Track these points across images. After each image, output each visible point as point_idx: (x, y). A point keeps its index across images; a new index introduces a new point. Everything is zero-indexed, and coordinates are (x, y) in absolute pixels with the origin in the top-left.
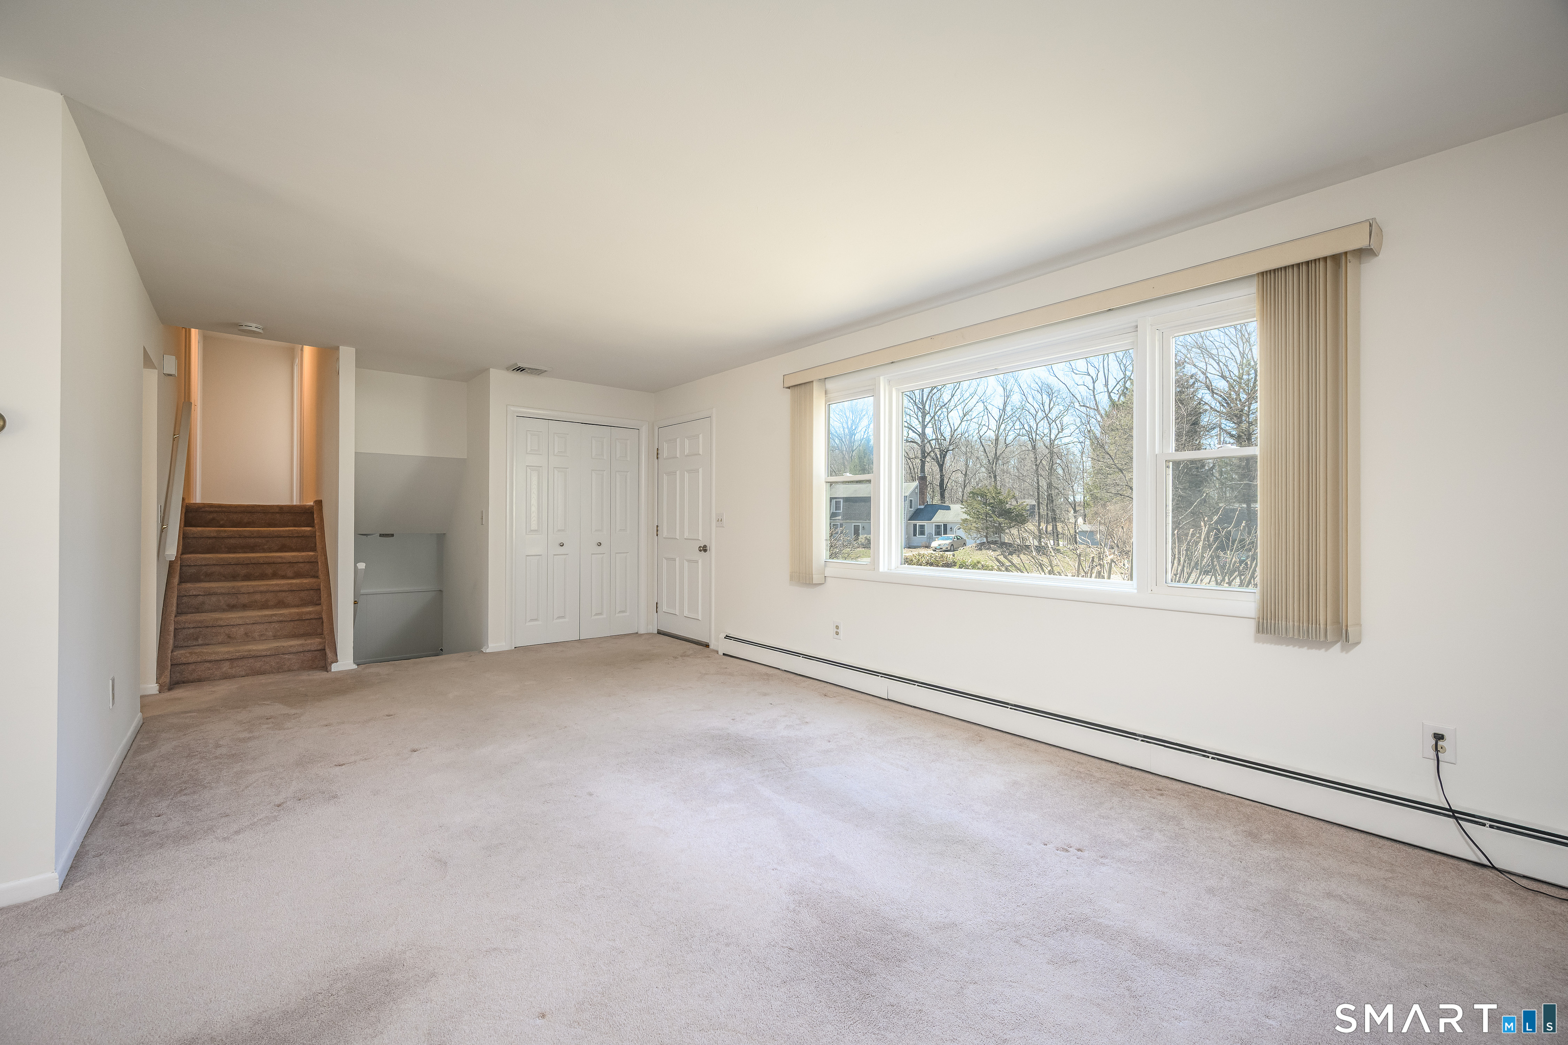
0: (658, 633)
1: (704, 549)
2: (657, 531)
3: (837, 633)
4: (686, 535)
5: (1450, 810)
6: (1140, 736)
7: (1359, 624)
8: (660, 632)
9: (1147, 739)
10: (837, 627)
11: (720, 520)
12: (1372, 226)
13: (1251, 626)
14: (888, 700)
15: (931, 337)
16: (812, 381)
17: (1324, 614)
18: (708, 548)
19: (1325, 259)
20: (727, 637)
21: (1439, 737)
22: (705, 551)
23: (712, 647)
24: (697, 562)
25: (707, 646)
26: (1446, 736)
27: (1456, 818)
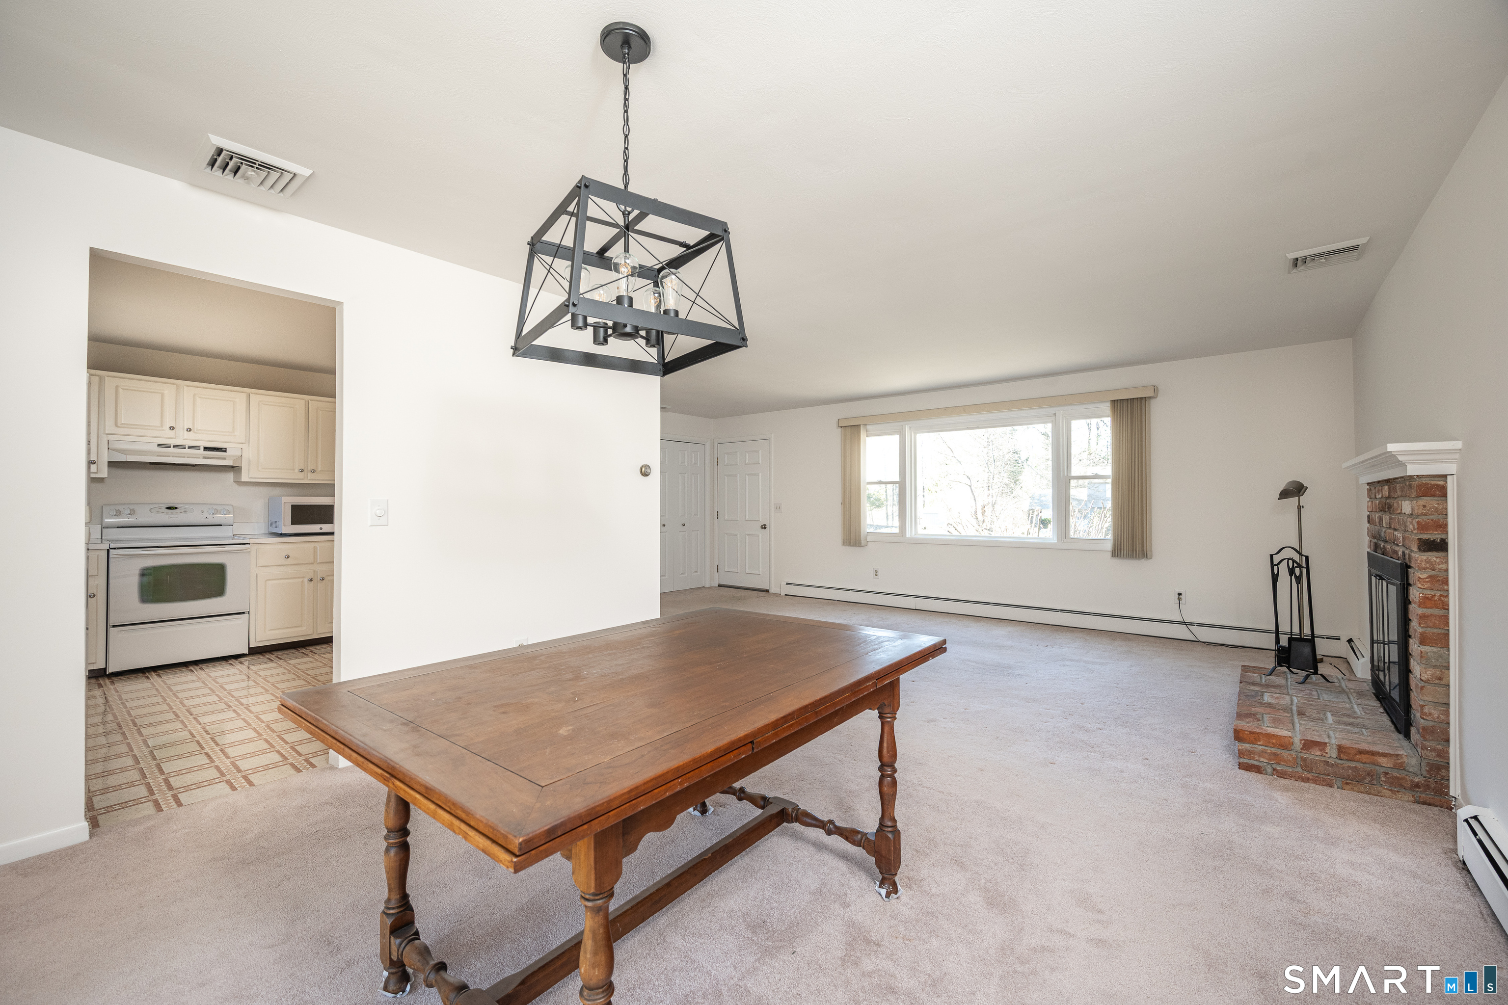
0: (718, 586)
1: (764, 527)
2: (718, 515)
3: (876, 575)
4: (747, 518)
5: (1184, 622)
6: (1059, 610)
7: (1151, 551)
8: (720, 586)
9: (1063, 611)
10: (876, 571)
11: (778, 507)
12: (1155, 389)
13: (1110, 554)
14: (916, 609)
15: (944, 409)
16: (860, 425)
17: (1138, 547)
18: (767, 526)
19: (1138, 398)
20: (787, 584)
21: (1180, 594)
22: (765, 528)
23: (772, 591)
24: (758, 535)
25: (767, 591)
26: (1182, 594)
27: (1186, 625)
